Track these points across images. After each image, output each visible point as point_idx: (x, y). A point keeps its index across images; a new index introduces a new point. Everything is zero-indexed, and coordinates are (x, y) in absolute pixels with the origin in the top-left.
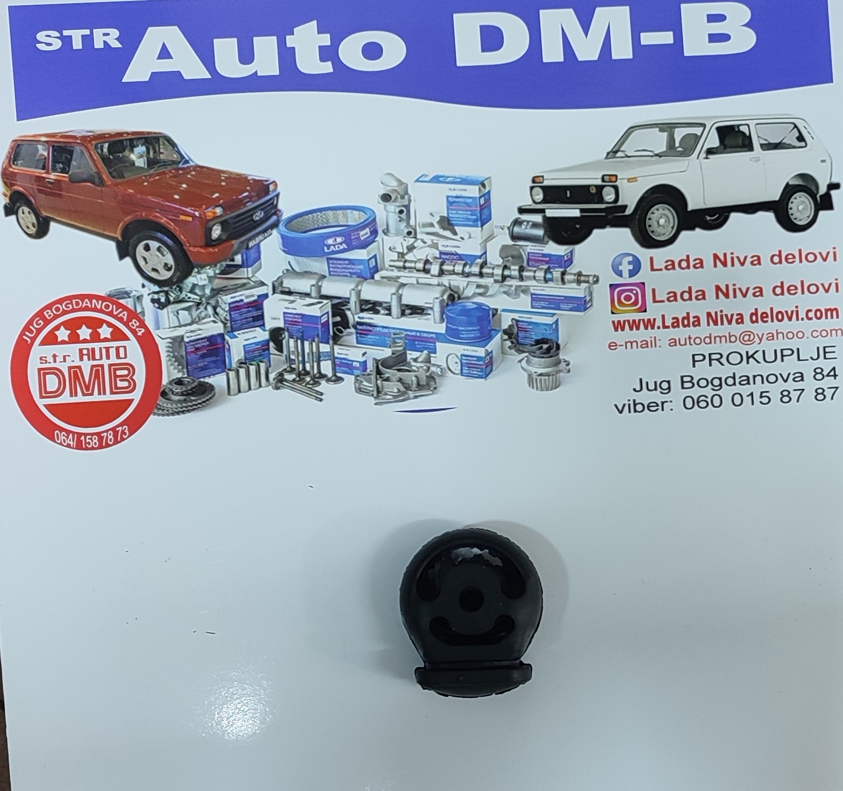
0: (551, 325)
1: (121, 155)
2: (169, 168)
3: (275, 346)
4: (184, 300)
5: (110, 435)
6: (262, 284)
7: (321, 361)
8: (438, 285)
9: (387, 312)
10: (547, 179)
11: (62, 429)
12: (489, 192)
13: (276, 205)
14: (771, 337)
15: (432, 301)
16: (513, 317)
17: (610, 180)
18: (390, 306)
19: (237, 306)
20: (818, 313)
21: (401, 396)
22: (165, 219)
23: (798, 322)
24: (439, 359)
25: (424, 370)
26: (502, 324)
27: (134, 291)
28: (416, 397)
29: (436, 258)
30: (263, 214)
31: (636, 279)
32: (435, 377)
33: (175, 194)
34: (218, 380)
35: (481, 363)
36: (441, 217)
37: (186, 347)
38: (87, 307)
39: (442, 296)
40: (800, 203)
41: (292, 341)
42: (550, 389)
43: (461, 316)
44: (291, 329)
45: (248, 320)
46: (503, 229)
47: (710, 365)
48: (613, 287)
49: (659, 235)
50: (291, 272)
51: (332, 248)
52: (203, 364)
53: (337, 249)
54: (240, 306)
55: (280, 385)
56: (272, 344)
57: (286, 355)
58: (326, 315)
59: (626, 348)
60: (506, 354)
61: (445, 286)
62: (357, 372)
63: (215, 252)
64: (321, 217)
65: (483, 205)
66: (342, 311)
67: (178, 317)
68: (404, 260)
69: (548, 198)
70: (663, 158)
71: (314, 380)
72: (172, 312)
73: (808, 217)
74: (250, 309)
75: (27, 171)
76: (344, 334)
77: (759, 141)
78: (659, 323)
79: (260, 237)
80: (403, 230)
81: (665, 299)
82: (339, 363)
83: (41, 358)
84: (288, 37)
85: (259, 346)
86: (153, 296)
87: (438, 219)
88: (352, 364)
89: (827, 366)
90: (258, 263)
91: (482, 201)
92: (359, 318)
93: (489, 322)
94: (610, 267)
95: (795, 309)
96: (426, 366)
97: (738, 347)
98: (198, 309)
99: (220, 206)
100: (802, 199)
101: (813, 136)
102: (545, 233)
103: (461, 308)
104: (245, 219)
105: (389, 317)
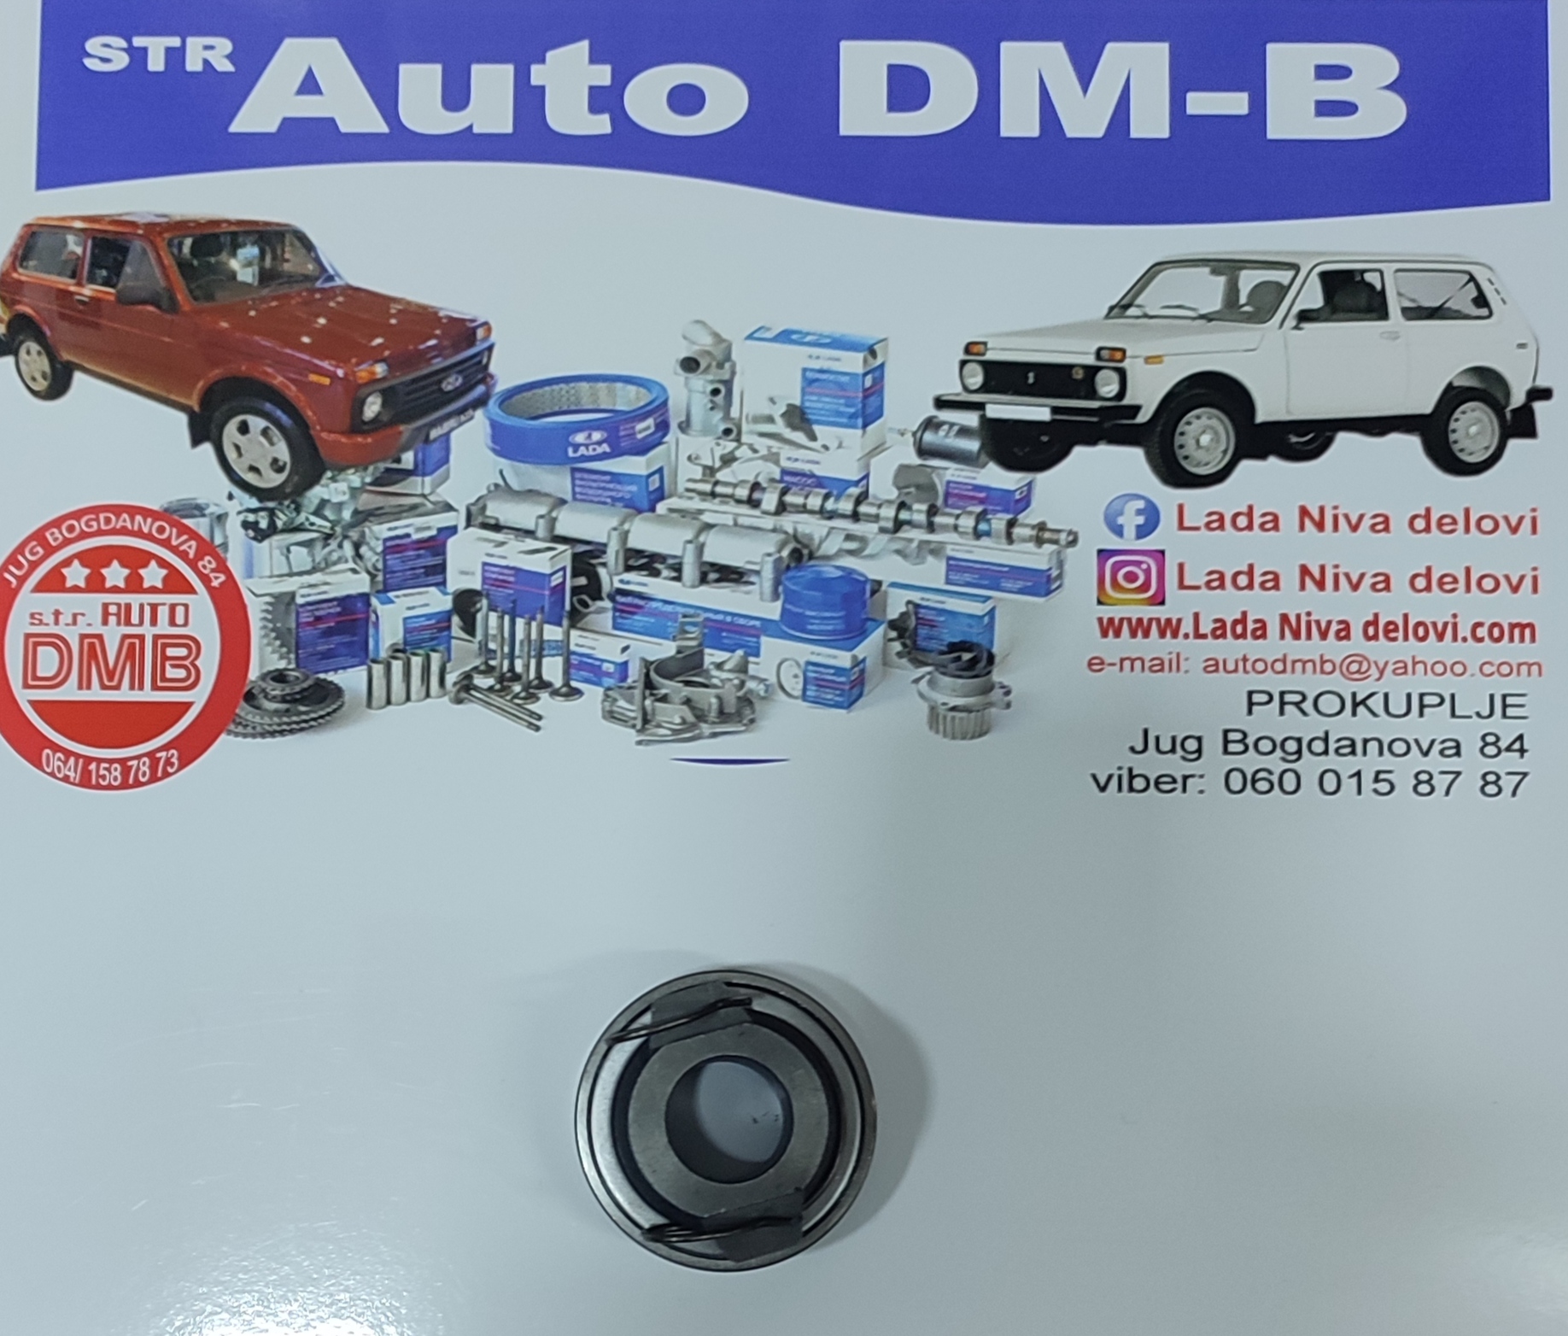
0: (981, 617)
1: (213, 260)
2: (296, 288)
3: (461, 624)
4: (302, 527)
5: (144, 764)
6: (449, 508)
7: (545, 656)
8: (774, 530)
9: (674, 574)
10: (992, 349)
11: (57, 748)
12: (882, 366)
13: (487, 366)
14: (1402, 669)
15: (759, 560)
16: (910, 598)
17: (1113, 357)
18: (680, 564)
19: (398, 546)
20: (1497, 633)
21: (687, 731)
22: (280, 379)
23: (1455, 644)
24: (763, 667)
25: (735, 686)
26: (889, 610)
27: (212, 505)
28: (714, 735)
29: (773, 480)
30: (460, 380)
31: (1148, 543)
32: (754, 700)
33: (308, 334)
34: (351, 679)
35: (842, 679)
36: (789, 406)
37: (298, 614)
39: (779, 551)
40: (1473, 421)
41: (493, 617)
42: (969, 736)
43: (814, 590)
44: (493, 595)
45: (418, 571)
46: (902, 434)
47: (1282, 712)
48: (1104, 554)
49: (1198, 465)
50: (503, 490)
51: (582, 450)
52: (326, 647)
53: (591, 453)
54: (403, 544)
55: (463, 695)
56: (456, 620)
57: (480, 643)
58: (561, 573)
59: (1121, 669)
60: (891, 666)
61: (786, 533)
62: (608, 682)
63: (367, 444)
64: (567, 392)
65: (869, 389)
66: (591, 568)
67: (288, 558)
68: (713, 480)
69: (993, 383)
70: (1214, 323)
71: (527, 691)
72: (279, 548)
73: (1487, 448)
74: (422, 552)
75: (44, 279)
76: (591, 609)
77: (1400, 302)
78: (1187, 627)
79: (452, 423)
80: (716, 426)
81: (1202, 582)
82: (576, 662)
83: (32, 616)
84: (534, 68)
85: (433, 622)
86: (246, 517)
87: (784, 409)
88: (600, 667)
89: (1507, 731)
90: (444, 467)
91: (868, 381)
92: (622, 581)
93: (864, 604)
94: (1101, 518)
95: (1450, 620)
96: (737, 678)
97: (1337, 682)
98: (326, 545)
99: (383, 360)
100: (1477, 414)
101: (1506, 299)
102: (982, 447)
103: (812, 575)
104: (427, 386)
105: (676, 584)
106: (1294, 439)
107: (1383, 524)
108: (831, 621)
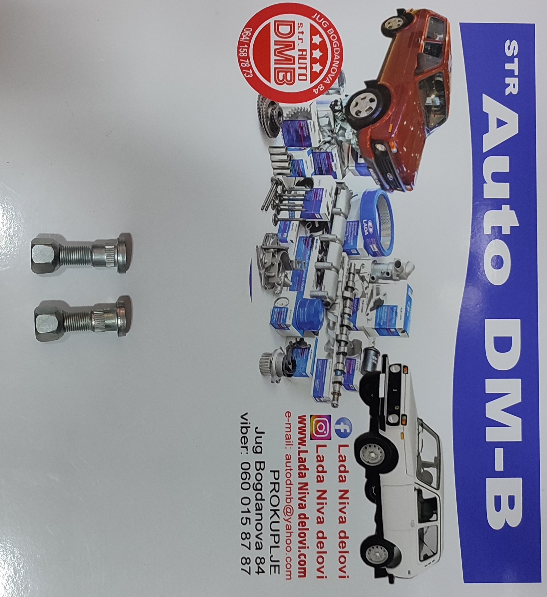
0: (305, 372)
1: (434, 88)
2: (425, 119)
3: (301, 181)
4: (336, 122)
5: (247, 65)
6: (344, 176)
7: (289, 212)
8: (336, 296)
9: (320, 259)
10: (406, 376)
11: (253, 33)
12: (399, 335)
13: (396, 189)
15: (325, 290)
16: (312, 346)
17: (403, 420)
18: (324, 261)
19: (329, 157)
20: (302, 563)
21: (262, 264)
22: (390, 114)
23: (297, 548)
24: (286, 292)
25: (279, 282)
26: (308, 338)
27: (343, 89)
28: (260, 274)
29: (355, 295)
30: (391, 180)
31: (334, 434)
32: (273, 289)
33: (407, 123)
34: (280, 140)
35: (281, 321)
36: (383, 301)
37: (304, 121)
38: (335, 58)
39: (329, 298)
40: (381, 555)
41: (304, 193)
42: (261, 368)
43: (314, 311)
44: (312, 193)
45: (320, 164)
46: (373, 343)
47: (271, 483)
48: (329, 417)
49: (363, 452)
50: (351, 196)
52: (292, 131)
53: (365, 228)
54: (330, 160)
55: (274, 182)
56: (302, 179)
57: (294, 188)
58: (320, 217)
59: (286, 424)
60: (286, 339)
61: (336, 300)
62: (280, 235)
63: (367, 146)
64: (387, 219)
66: (322, 229)
67: (324, 117)
68: (355, 273)
69: (393, 376)
70: (417, 458)
71: (276, 206)
72: (328, 114)
73: (371, 560)
74: (327, 166)
75: (426, 26)
76: (307, 229)
77: (425, 527)
78: (303, 448)
79: (375, 177)
80: (375, 274)
81: (319, 454)
82: (287, 223)
83: (301, 24)
84: (508, 206)
85: (301, 170)
86: (339, 101)
87: (382, 299)
88: (286, 233)
89: (266, 567)
90: (358, 174)
91: (392, 330)
92: (317, 240)
93: (310, 330)
94: (343, 416)
95: (307, 546)
96: (281, 283)
97: (283, 504)
98: (329, 131)
99: (398, 151)
100: (383, 556)
101: (427, 566)
102: (369, 372)
103: (320, 310)
104: (388, 167)
105: (316, 261)
106: (373, 488)
107: (342, 521)
108: (303, 317)
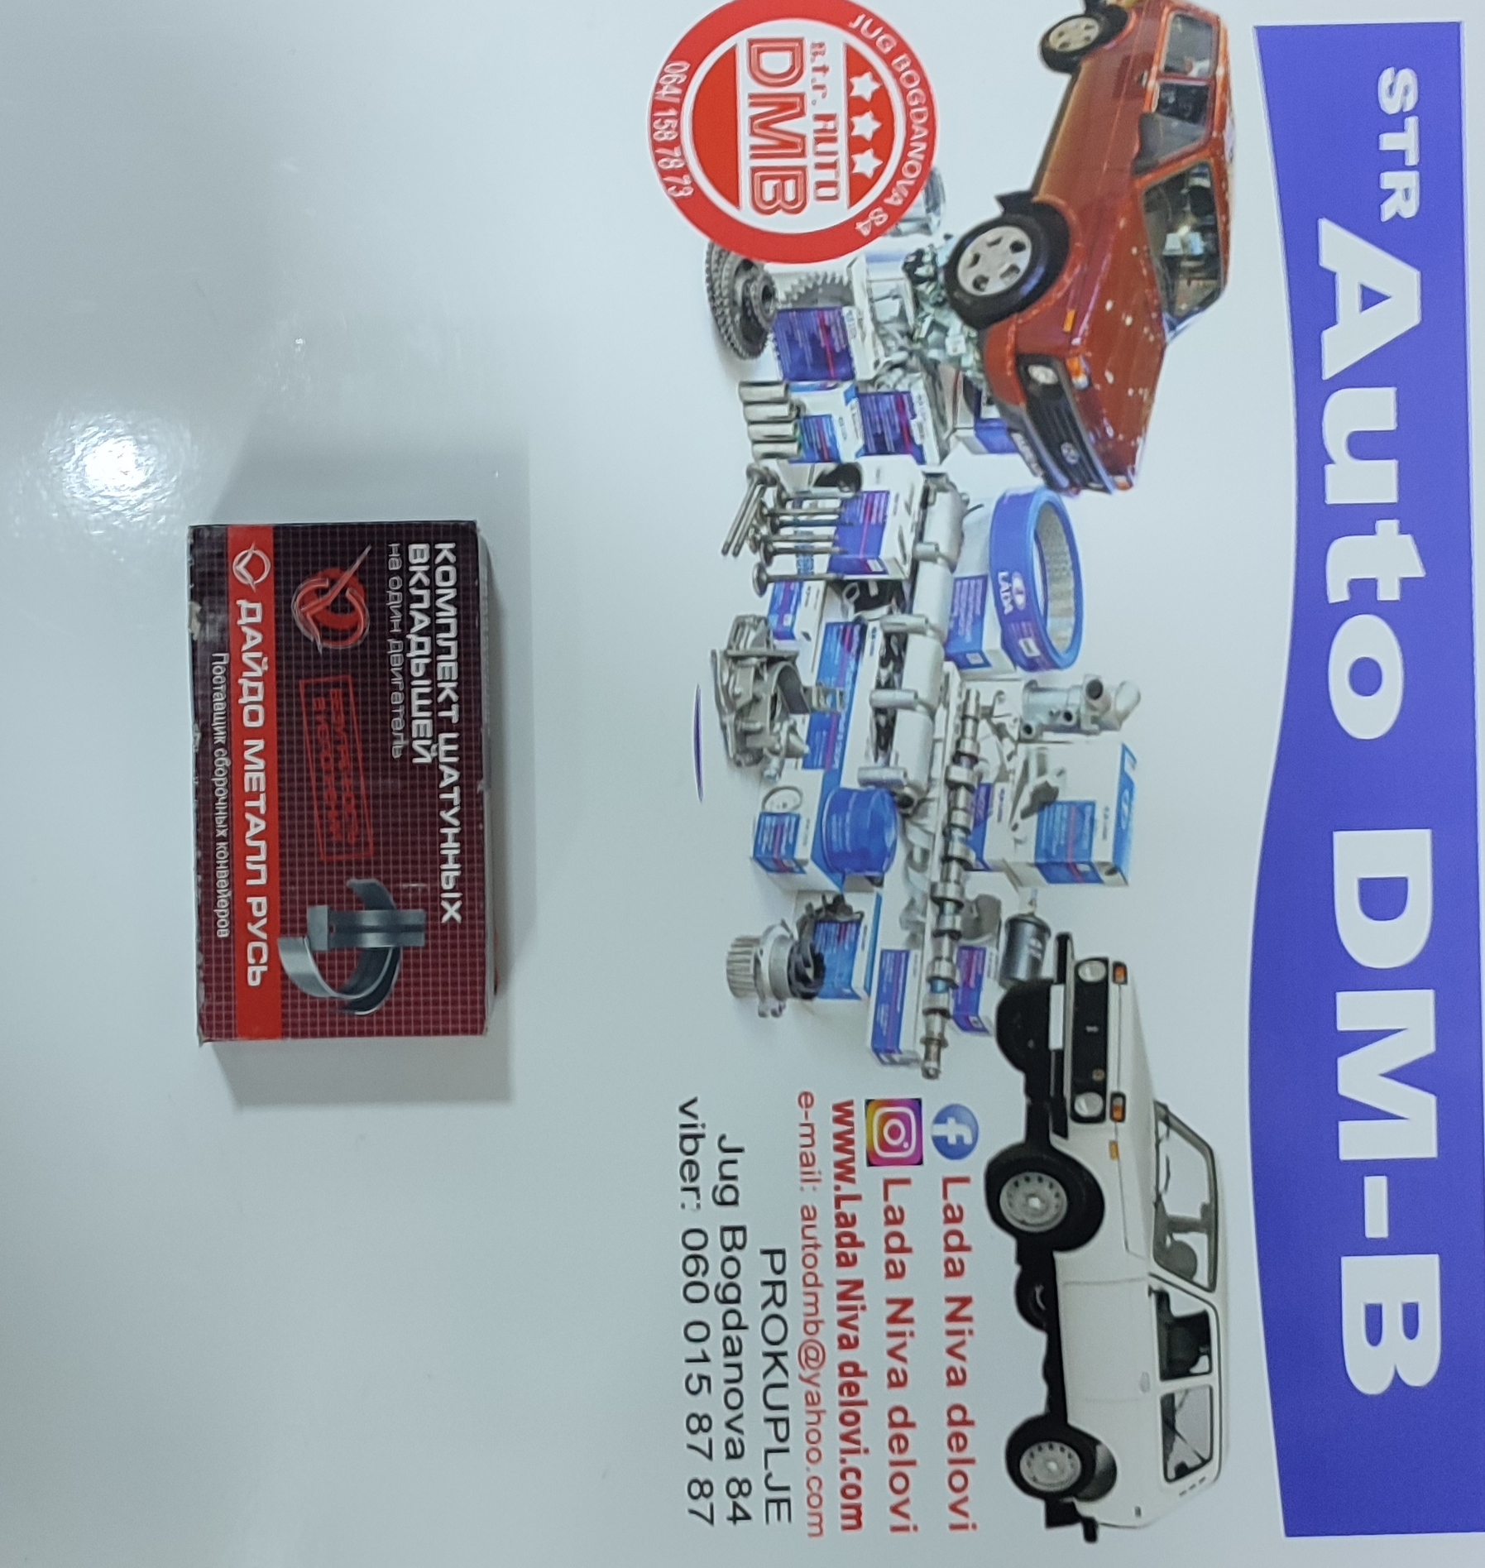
0: (849, 985)
1: (1188, 208)
2: (1162, 294)
3: (827, 472)
4: (919, 309)
6: (943, 455)
7: (797, 556)
8: (930, 779)
9: (883, 681)
10: (1120, 988)
11: (690, 74)
12: (1099, 881)
13: (1086, 487)
14: (812, 1401)
15: (900, 764)
16: (866, 915)
17: (1115, 1109)
18: (893, 687)
19: (904, 406)
20: (852, 1493)
21: (727, 700)
22: (1069, 282)
23: (838, 1451)
24: (793, 772)
25: (774, 746)
26: (854, 895)
27: (939, 219)
28: (724, 727)
29: (980, 776)
30: (1072, 461)
31: (929, 1149)
32: (760, 765)
33: (1114, 304)
34: (768, 364)
35: (783, 851)
36: (1057, 789)
37: (832, 309)
39: (909, 785)
40: (1061, 1465)
41: (835, 504)
42: (731, 977)
43: (871, 820)
44: (857, 502)
45: (879, 427)
46: (1031, 903)
47: (765, 1283)
48: (916, 1105)
49: (1009, 1196)
50: (964, 507)
51: (1005, 586)
52: (800, 339)
53: (1003, 595)
54: (905, 412)
55: (756, 479)
56: (830, 467)
57: (810, 492)
58: (881, 569)
59: (802, 1125)
60: (796, 898)
61: (928, 791)
62: (774, 621)
63: (1005, 370)
64: (1064, 569)
65: (1078, 871)
66: (887, 599)
67: (887, 297)
68: (979, 717)
69: (1086, 991)
70: (1153, 1209)
71: (760, 542)
72: (898, 288)
73: (1035, 1479)
74: (898, 430)
75: (1163, 39)
76: (846, 601)
77: (1180, 1391)
78: (847, 1189)
79: (1029, 455)
80: (1033, 718)
81: (894, 1202)
82: (792, 588)
83: (821, 45)
84: (1393, 524)
85: (829, 444)
86: (928, 253)
87: (1053, 784)
88: (791, 613)
89: (753, 1504)
90: (981, 447)
91: (1083, 868)
92: (874, 630)
93: (858, 871)
94: (954, 1101)
95: (864, 1445)
96: (781, 748)
97: (796, 1337)
98: (902, 334)
99: (1090, 384)
100: (1069, 1470)
101: (1185, 1496)
102: (1020, 983)
103: (886, 818)
104: (1065, 428)
105: (873, 685)
106: (1038, 1290)
107: (956, 1379)
108: (840, 838)
